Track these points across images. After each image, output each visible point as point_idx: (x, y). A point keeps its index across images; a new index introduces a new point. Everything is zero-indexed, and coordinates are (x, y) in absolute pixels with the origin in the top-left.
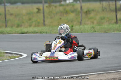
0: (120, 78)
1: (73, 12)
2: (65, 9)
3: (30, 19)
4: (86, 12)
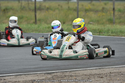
4: (4, 10)
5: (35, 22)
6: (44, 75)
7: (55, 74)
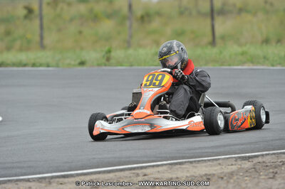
0: (221, 173)
1: (109, 16)
2: (91, 11)
3: (8, 33)
5: (213, 43)
6: (234, 163)
7: (260, 159)
